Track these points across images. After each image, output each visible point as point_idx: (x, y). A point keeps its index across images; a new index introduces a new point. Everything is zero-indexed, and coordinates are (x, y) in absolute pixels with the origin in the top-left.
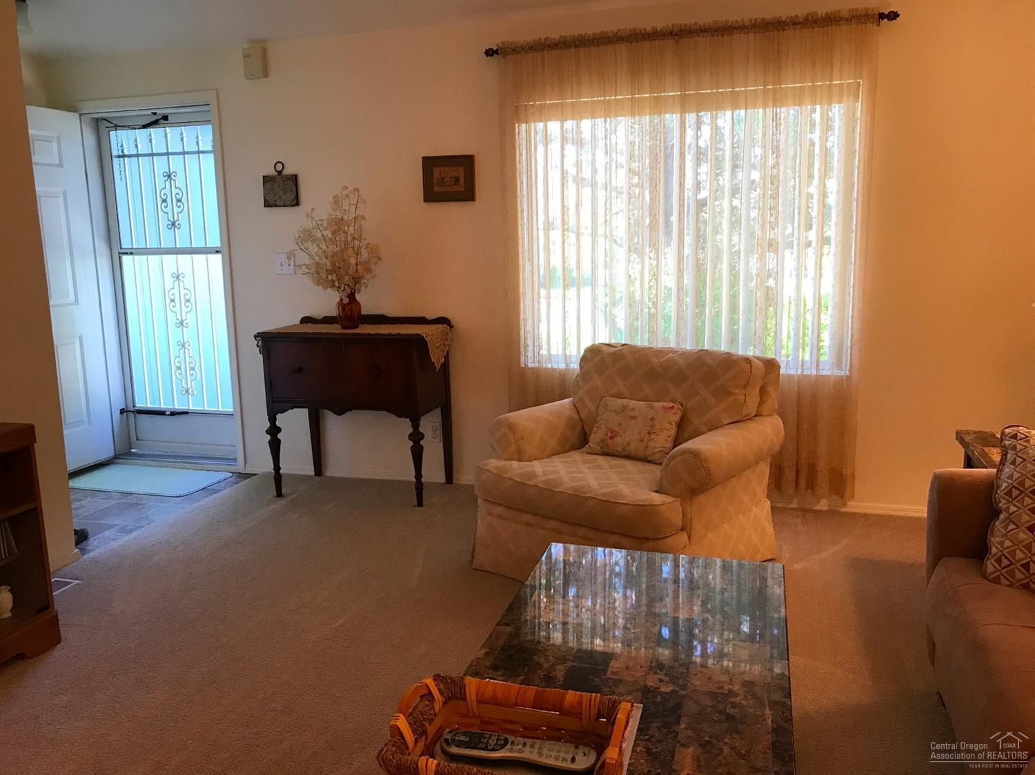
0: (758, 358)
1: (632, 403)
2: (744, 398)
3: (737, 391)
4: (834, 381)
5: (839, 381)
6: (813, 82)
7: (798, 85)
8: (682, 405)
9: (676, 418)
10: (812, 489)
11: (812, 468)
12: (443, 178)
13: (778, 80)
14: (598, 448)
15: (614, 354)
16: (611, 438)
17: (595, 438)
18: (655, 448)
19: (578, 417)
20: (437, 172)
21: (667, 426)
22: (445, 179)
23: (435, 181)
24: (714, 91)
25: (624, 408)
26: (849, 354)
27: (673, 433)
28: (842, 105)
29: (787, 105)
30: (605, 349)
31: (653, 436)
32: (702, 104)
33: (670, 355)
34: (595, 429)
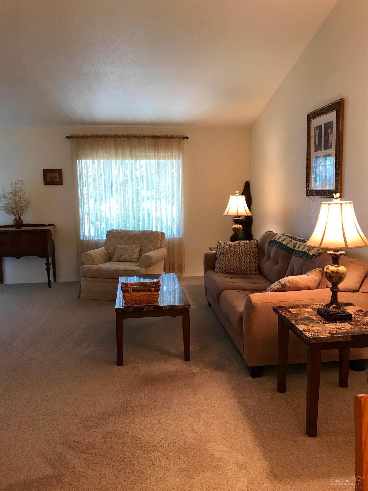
0: (160, 232)
1: (126, 246)
2: (157, 242)
3: (155, 241)
4: (178, 239)
5: (179, 239)
6: (168, 154)
7: (164, 154)
8: (140, 245)
9: (139, 249)
10: (174, 271)
11: (173, 265)
12: (51, 177)
13: (158, 152)
14: (116, 260)
15: (118, 232)
16: (120, 256)
17: (115, 258)
18: (134, 258)
19: (108, 252)
20: (49, 175)
21: (137, 251)
22: (52, 177)
23: (48, 177)
24: (140, 154)
25: (123, 247)
26: (181, 231)
27: (138, 253)
28: (176, 161)
29: (161, 160)
30: (115, 231)
31: (133, 255)
32: (137, 158)
33: (135, 232)
34: (115, 255)
